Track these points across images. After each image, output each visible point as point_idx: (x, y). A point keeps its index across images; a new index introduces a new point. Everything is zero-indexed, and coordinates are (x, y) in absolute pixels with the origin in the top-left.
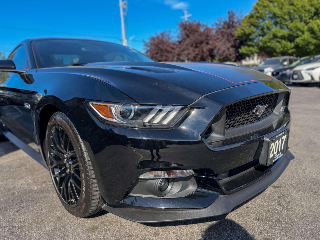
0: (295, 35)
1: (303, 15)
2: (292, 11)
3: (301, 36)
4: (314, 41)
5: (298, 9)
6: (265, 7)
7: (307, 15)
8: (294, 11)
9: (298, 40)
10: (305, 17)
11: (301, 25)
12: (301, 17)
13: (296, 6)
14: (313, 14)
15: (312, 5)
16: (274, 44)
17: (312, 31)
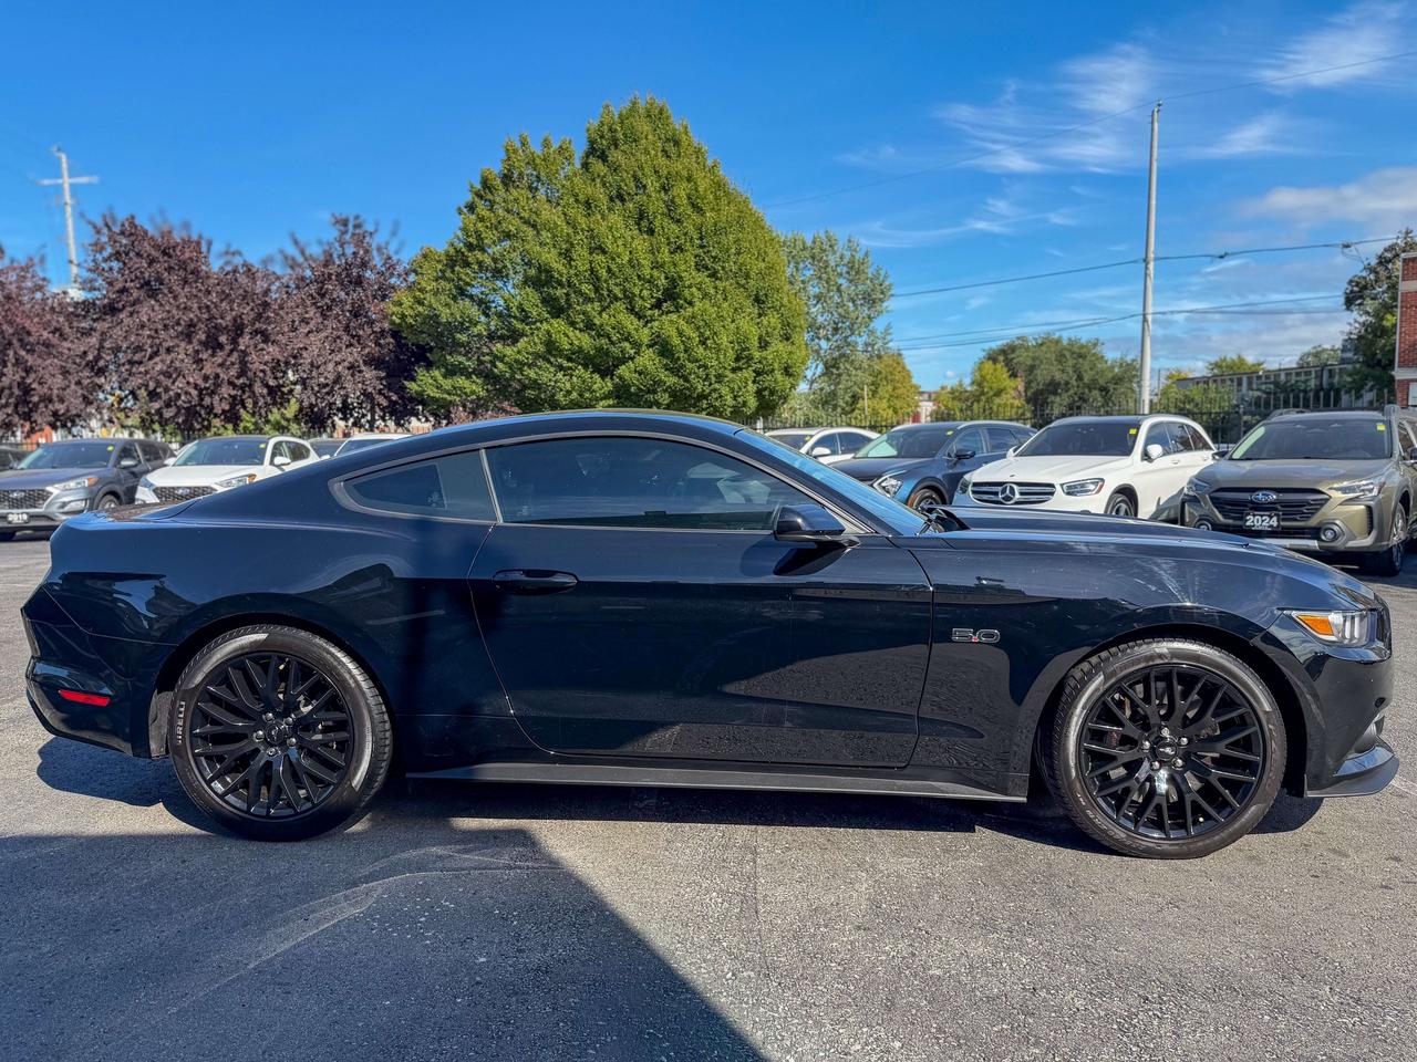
0: (614, 350)
1: (637, 291)
2: (603, 273)
3: (632, 359)
4: (671, 380)
5: (621, 267)
6: (508, 236)
7: (645, 293)
8: (609, 270)
9: (623, 370)
10: (642, 298)
11: (630, 323)
12: (629, 298)
13: (613, 259)
14: (659, 295)
15: (657, 266)
16: (546, 374)
17: (664, 348)
